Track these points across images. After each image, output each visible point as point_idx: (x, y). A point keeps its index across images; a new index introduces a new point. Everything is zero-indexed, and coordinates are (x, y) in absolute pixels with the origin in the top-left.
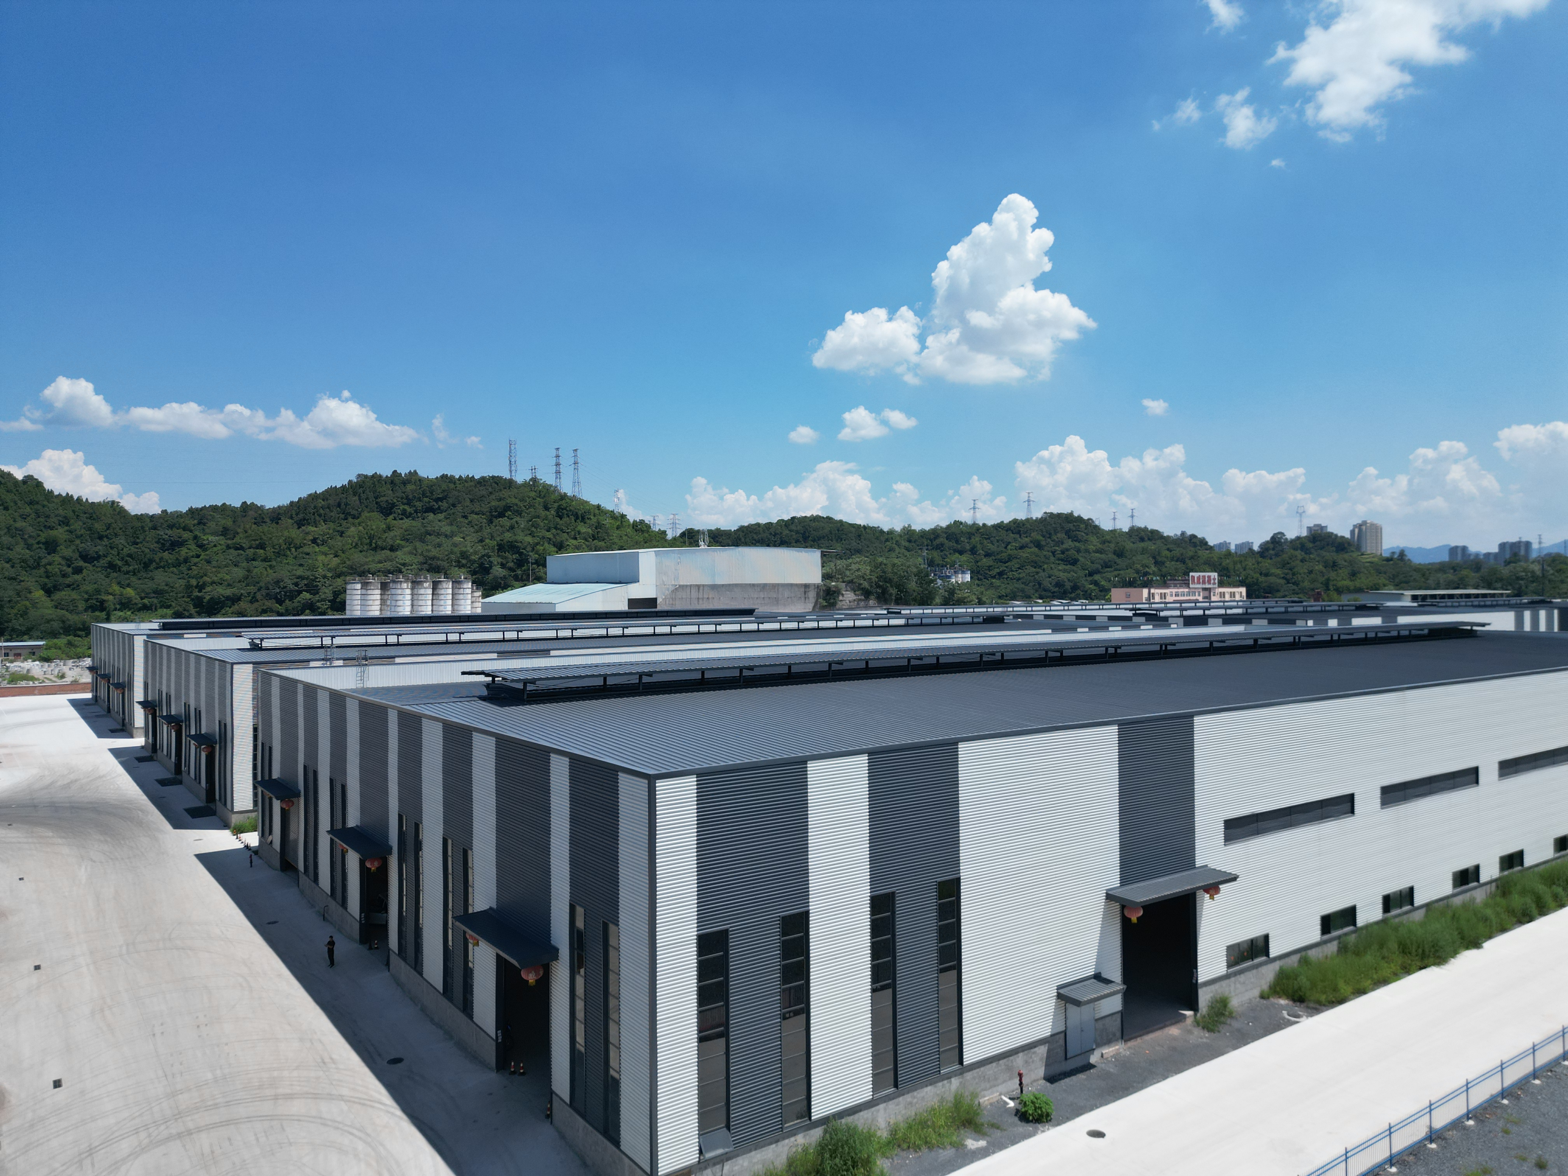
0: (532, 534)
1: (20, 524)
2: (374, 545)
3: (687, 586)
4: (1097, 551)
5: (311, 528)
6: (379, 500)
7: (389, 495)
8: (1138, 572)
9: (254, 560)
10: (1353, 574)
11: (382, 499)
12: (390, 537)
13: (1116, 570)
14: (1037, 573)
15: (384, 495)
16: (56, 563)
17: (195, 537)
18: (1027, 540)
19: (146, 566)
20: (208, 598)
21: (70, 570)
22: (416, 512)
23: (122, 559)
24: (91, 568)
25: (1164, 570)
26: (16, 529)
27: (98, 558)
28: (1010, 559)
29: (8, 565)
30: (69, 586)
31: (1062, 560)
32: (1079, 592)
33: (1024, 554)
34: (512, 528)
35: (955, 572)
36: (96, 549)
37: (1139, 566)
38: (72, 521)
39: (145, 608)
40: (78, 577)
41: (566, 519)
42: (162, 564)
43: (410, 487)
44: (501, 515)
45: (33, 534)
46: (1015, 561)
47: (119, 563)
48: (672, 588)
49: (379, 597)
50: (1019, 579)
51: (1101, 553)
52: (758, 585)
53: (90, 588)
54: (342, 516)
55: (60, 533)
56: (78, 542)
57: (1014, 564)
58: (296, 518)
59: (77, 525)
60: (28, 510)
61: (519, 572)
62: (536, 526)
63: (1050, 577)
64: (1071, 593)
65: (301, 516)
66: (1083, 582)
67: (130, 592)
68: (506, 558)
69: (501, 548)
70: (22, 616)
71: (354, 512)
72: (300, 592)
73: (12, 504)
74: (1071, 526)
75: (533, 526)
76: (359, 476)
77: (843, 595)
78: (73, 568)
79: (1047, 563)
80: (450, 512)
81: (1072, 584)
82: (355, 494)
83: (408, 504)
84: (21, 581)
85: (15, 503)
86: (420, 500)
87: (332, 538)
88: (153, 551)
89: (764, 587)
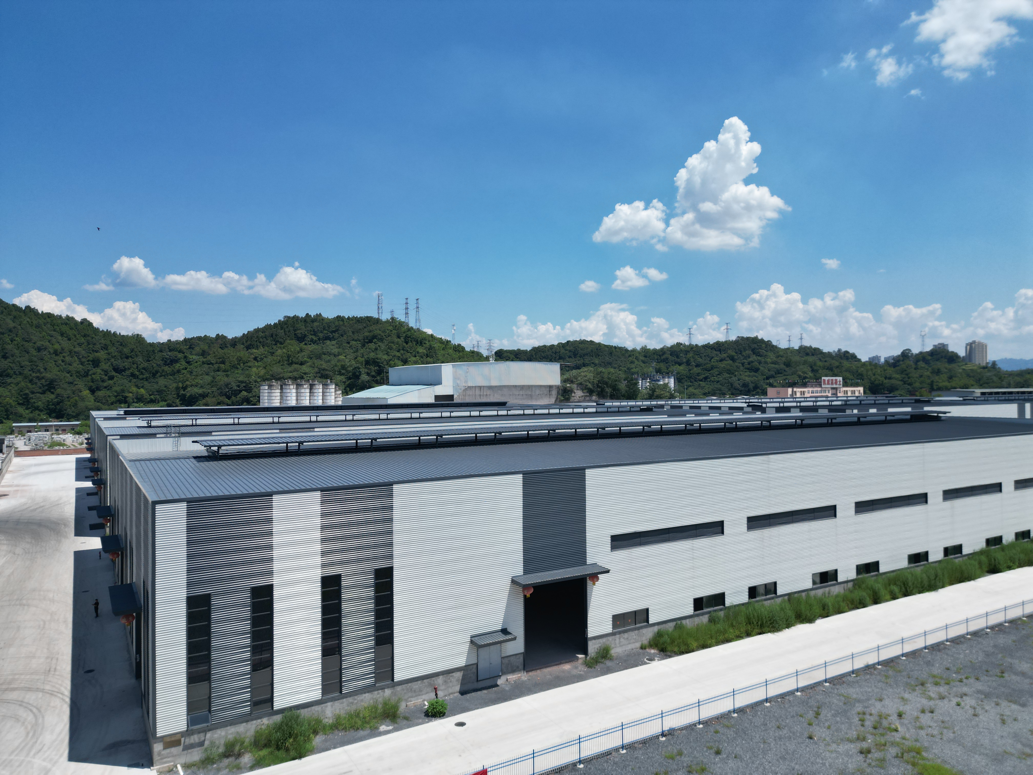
0: (387, 354)
1: (78, 349)
2: (290, 361)
3: (473, 387)
4: (772, 363)
5: (254, 351)
6: (296, 332)
7: (302, 329)
8: (800, 376)
9: (218, 371)
10: (951, 378)
11: (298, 331)
12: (302, 356)
13: (785, 375)
14: (731, 377)
15: (300, 329)
16: (98, 373)
17: (185, 357)
18: (725, 355)
19: (154, 375)
20: (188, 395)
21: (106, 378)
22: (319, 339)
23: (139, 371)
24: (120, 376)
26: (75, 352)
27: (125, 370)
28: (712, 368)
29: (68, 375)
30: (105, 387)
31: (748, 369)
32: (758, 390)
33: (722, 365)
34: (376, 349)
35: (663, 377)
36: (124, 365)
37: (800, 373)
38: (109, 347)
39: (152, 401)
40: (110, 382)
41: (410, 344)
42: (163, 374)
43: (316, 324)
44: (370, 341)
45: (86, 355)
46: (716, 370)
47: (137, 373)
48: (463, 388)
49: (279, 394)
50: (718, 382)
51: (775, 364)
52: (519, 386)
53: (118, 388)
54: (274, 343)
55: (102, 355)
56: (113, 360)
57: (715, 372)
58: (246, 344)
59: (112, 350)
60: (83, 340)
61: (378, 378)
62: (391, 348)
63: (739, 380)
64: (753, 391)
65: (249, 343)
66: (762, 383)
67: (142, 391)
68: (370, 369)
69: (367, 363)
70: (73, 406)
71: (281, 340)
72: (241, 391)
73: (73, 337)
74: (756, 346)
75: (389, 348)
76: (285, 317)
77: (575, 393)
78: (109, 377)
79: (738, 371)
80: (339, 339)
81: (753, 385)
82: (282, 328)
83: (314, 335)
84: (76, 384)
85: (75, 336)
86: (322, 332)
87: (266, 357)
88: (159, 365)
89: (522, 387)
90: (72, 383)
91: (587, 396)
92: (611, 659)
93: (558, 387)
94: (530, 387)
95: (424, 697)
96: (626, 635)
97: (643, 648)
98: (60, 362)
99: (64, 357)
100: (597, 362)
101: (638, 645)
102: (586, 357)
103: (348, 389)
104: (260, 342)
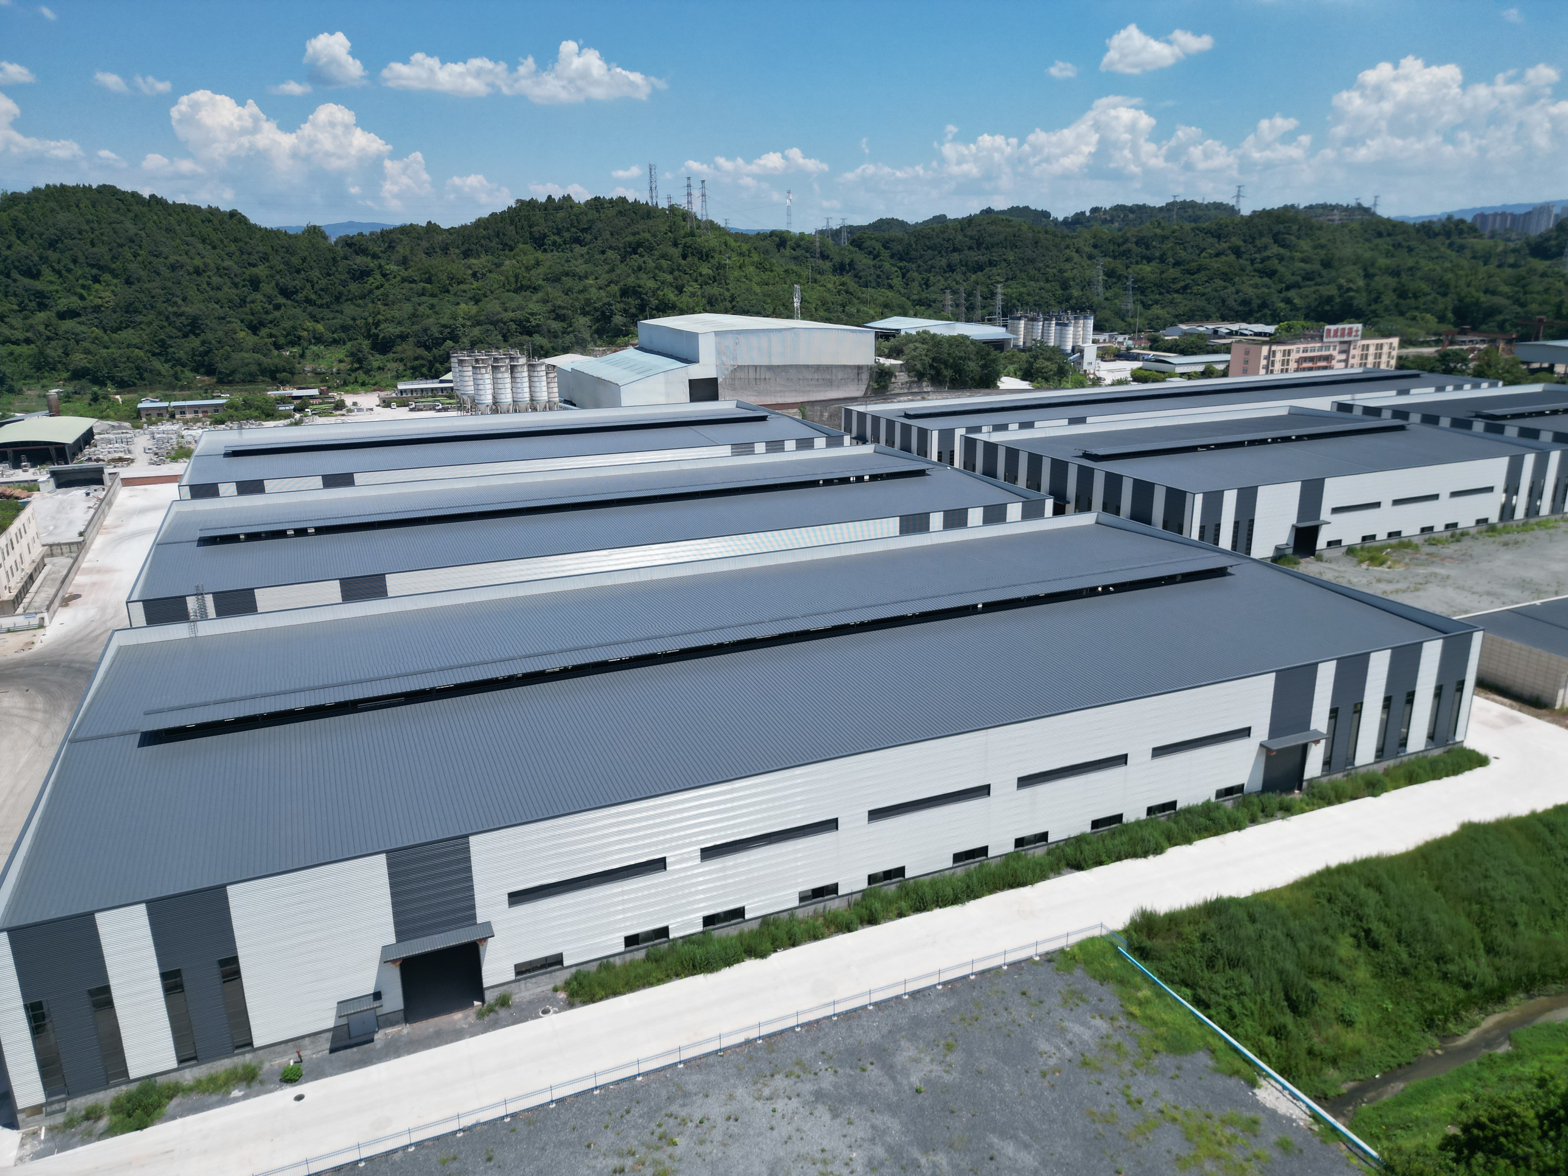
0: (655, 277)
1: (228, 263)
2: (520, 284)
3: (745, 366)
4: (1303, 260)
5: (473, 261)
6: (533, 230)
7: (541, 228)
9: (423, 295)
11: (535, 229)
12: (537, 274)
13: (1316, 284)
14: (1225, 288)
15: (537, 225)
16: (259, 301)
17: (380, 267)
18: (1225, 246)
19: (338, 299)
20: (382, 336)
21: (271, 307)
22: (565, 243)
23: (316, 293)
24: (289, 302)
25: (1373, 284)
26: (224, 268)
27: (296, 292)
28: (1199, 270)
29: (217, 306)
30: (271, 322)
31: (1258, 271)
32: (1266, 311)
33: (1215, 264)
34: (640, 269)
36: (294, 283)
38: (271, 257)
39: (335, 342)
40: (277, 314)
41: (689, 259)
42: (350, 296)
43: (561, 214)
44: (634, 252)
45: (239, 272)
46: (1203, 273)
47: (313, 297)
48: (731, 368)
50: (1203, 295)
51: (1307, 263)
53: (287, 324)
54: (500, 247)
55: (261, 271)
56: (278, 277)
57: (1202, 276)
58: (463, 249)
59: (276, 261)
60: (233, 247)
62: (659, 268)
63: (1237, 293)
64: (1257, 312)
65: (466, 246)
66: (1274, 299)
67: (320, 327)
68: (628, 304)
69: (625, 292)
71: (510, 243)
72: (445, 340)
73: (219, 243)
74: (1281, 227)
75: (656, 268)
76: (518, 201)
77: (895, 377)
78: (274, 305)
79: (1239, 276)
80: (592, 246)
81: (1259, 302)
82: (512, 222)
83: (558, 234)
84: (229, 322)
85: (222, 241)
86: (568, 230)
87: (490, 272)
88: (344, 283)
89: (818, 368)
90: (223, 318)
91: (913, 382)
92: (509, 1006)
93: (870, 368)
94: (829, 368)
95: (287, 1056)
96: (534, 980)
97: (555, 990)
98: (205, 286)
99: (209, 277)
100: (1011, 258)
101: (551, 986)
102: (995, 249)
103: (596, 336)
104: (482, 246)
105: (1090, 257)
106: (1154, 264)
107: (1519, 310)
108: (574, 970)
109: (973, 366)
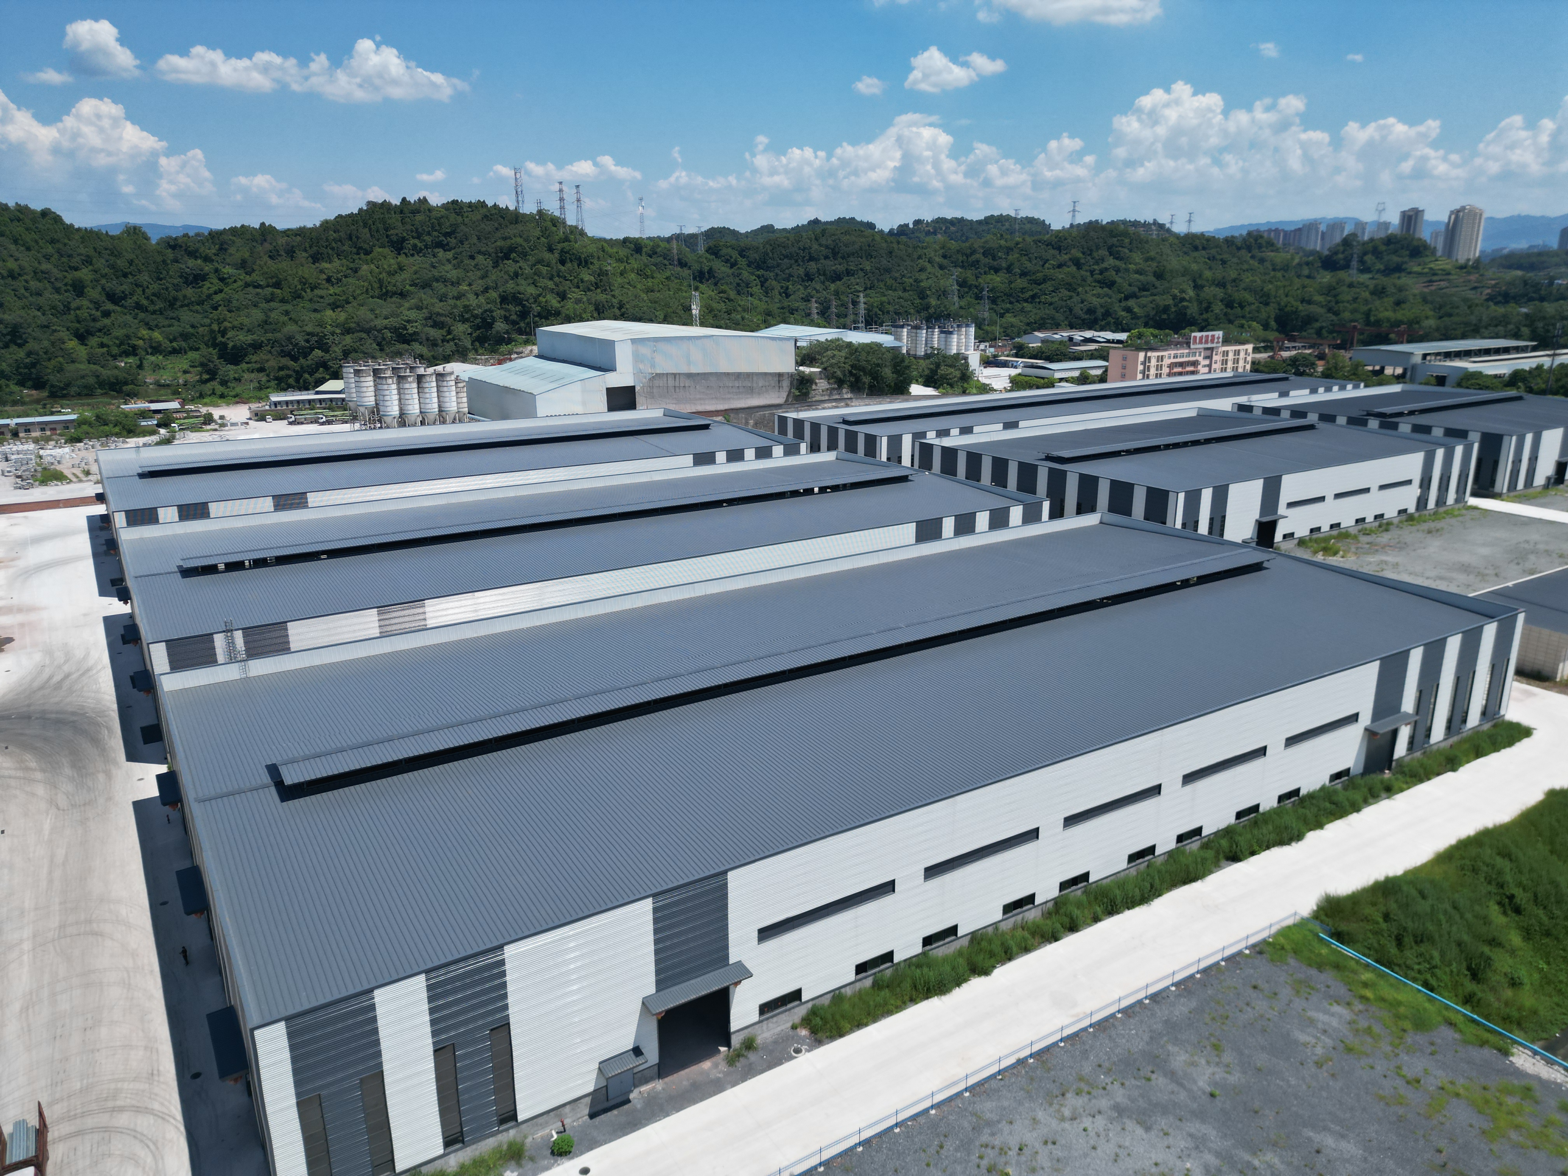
0: (534, 284)
1: (45, 266)
2: (384, 290)
3: (663, 374)
4: (1137, 272)
5: (325, 265)
6: (389, 233)
7: (399, 230)
8: (1174, 297)
9: (273, 300)
11: (392, 232)
12: (402, 280)
13: (1153, 295)
14: (1071, 297)
15: (394, 228)
16: (85, 307)
17: (217, 270)
18: (1066, 257)
19: (172, 305)
20: (231, 344)
21: (99, 313)
22: (426, 247)
23: (147, 298)
24: (119, 309)
25: (1202, 295)
26: (42, 272)
27: (124, 298)
28: (1045, 280)
29: (39, 314)
30: (100, 330)
31: (1099, 282)
32: (1110, 319)
33: (1060, 275)
34: (516, 275)
36: (122, 288)
37: (1176, 291)
38: (94, 260)
39: (175, 352)
40: (107, 321)
41: (569, 265)
42: (186, 302)
43: (419, 218)
44: (507, 257)
45: (60, 276)
46: (1049, 283)
47: (145, 302)
48: (649, 376)
50: (1051, 304)
51: (1141, 274)
52: (733, 374)
53: (119, 333)
54: (354, 250)
55: (85, 274)
56: (104, 281)
57: (1048, 286)
58: (311, 252)
59: (100, 263)
60: (50, 249)
61: (522, 325)
62: (538, 274)
63: (1082, 302)
64: (1104, 320)
65: (315, 249)
66: (1116, 308)
67: (157, 335)
68: (509, 310)
69: (504, 299)
70: (58, 372)
71: (366, 246)
72: (312, 349)
73: (33, 244)
74: (1114, 240)
75: (535, 274)
76: (369, 203)
77: (816, 384)
78: (102, 311)
79: (1083, 286)
80: (457, 250)
81: (1102, 310)
82: (365, 225)
83: (418, 237)
84: (55, 331)
85: (36, 242)
86: (429, 234)
87: (346, 277)
88: (177, 287)
89: (738, 376)
90: (47, 327)
91: (834, 389)
92: (756, 1049)
93: (791, 375)
94: (749, 376)
95: (551, 1127)
96: (775, 1019)
97: (794, 1027)
98: (23, 291)
99: (26, 281)
100: (868, 268)
101: (789, 1025)
102: (852, 259)
103: (477, 344)
104: (333, 249)
105: (942, 267)
106: (1000, 274)
107: (1334, 318)
108: (810, 1005)
109: (887, 372)
